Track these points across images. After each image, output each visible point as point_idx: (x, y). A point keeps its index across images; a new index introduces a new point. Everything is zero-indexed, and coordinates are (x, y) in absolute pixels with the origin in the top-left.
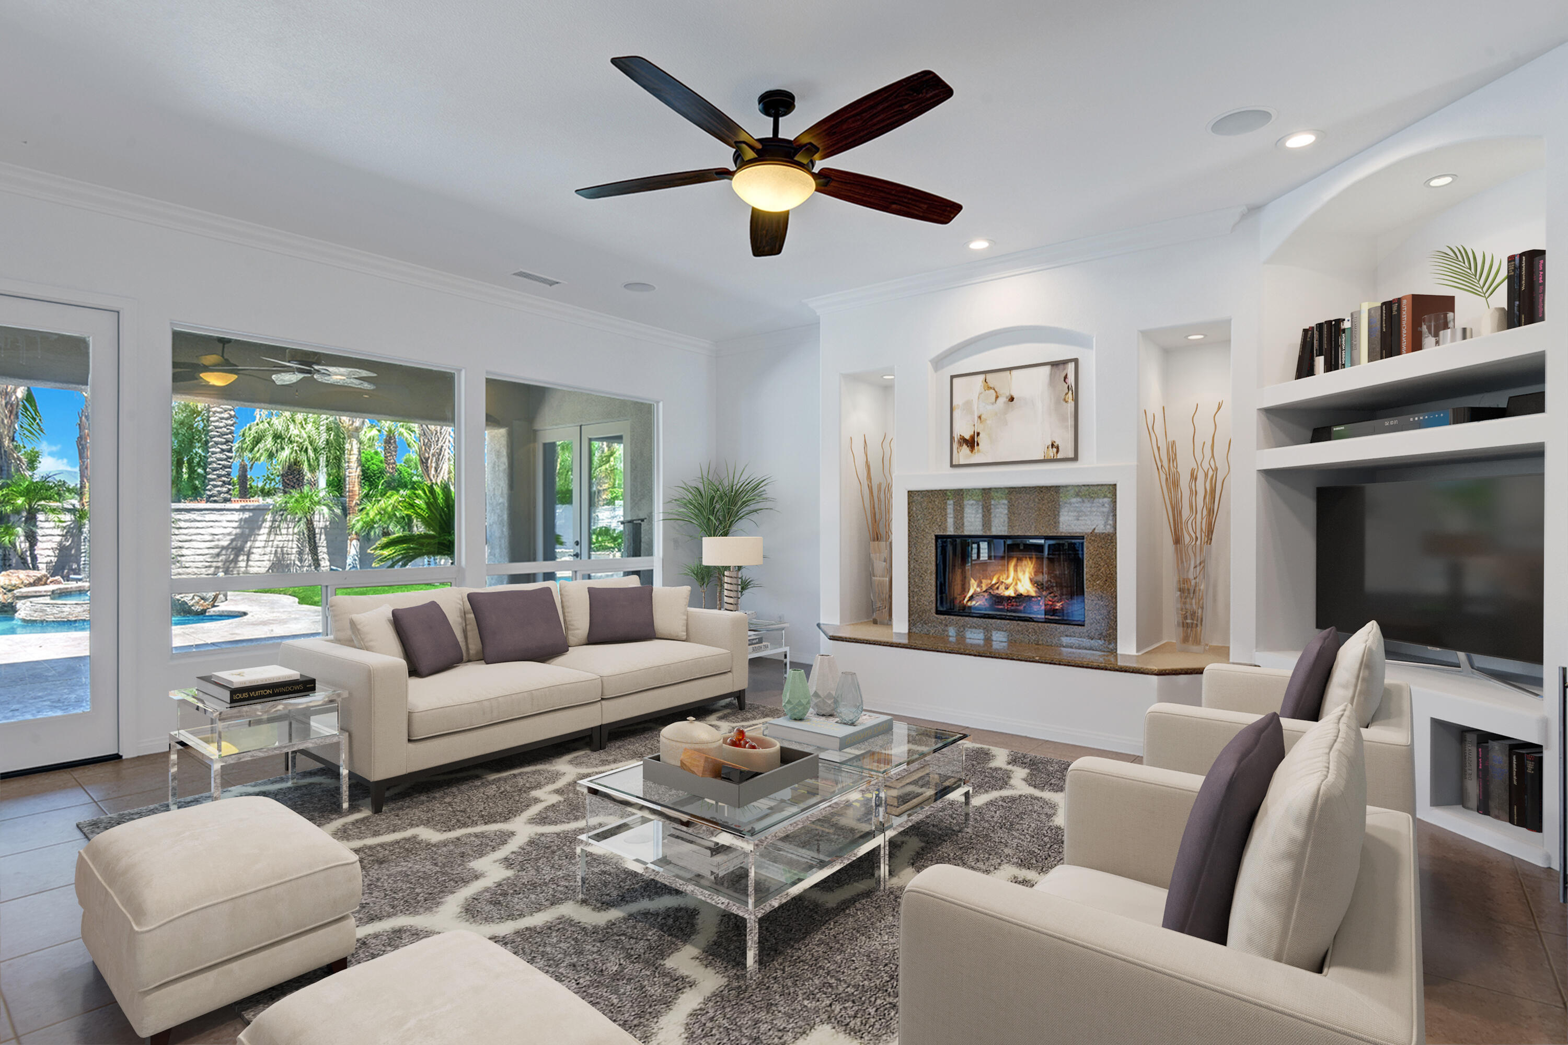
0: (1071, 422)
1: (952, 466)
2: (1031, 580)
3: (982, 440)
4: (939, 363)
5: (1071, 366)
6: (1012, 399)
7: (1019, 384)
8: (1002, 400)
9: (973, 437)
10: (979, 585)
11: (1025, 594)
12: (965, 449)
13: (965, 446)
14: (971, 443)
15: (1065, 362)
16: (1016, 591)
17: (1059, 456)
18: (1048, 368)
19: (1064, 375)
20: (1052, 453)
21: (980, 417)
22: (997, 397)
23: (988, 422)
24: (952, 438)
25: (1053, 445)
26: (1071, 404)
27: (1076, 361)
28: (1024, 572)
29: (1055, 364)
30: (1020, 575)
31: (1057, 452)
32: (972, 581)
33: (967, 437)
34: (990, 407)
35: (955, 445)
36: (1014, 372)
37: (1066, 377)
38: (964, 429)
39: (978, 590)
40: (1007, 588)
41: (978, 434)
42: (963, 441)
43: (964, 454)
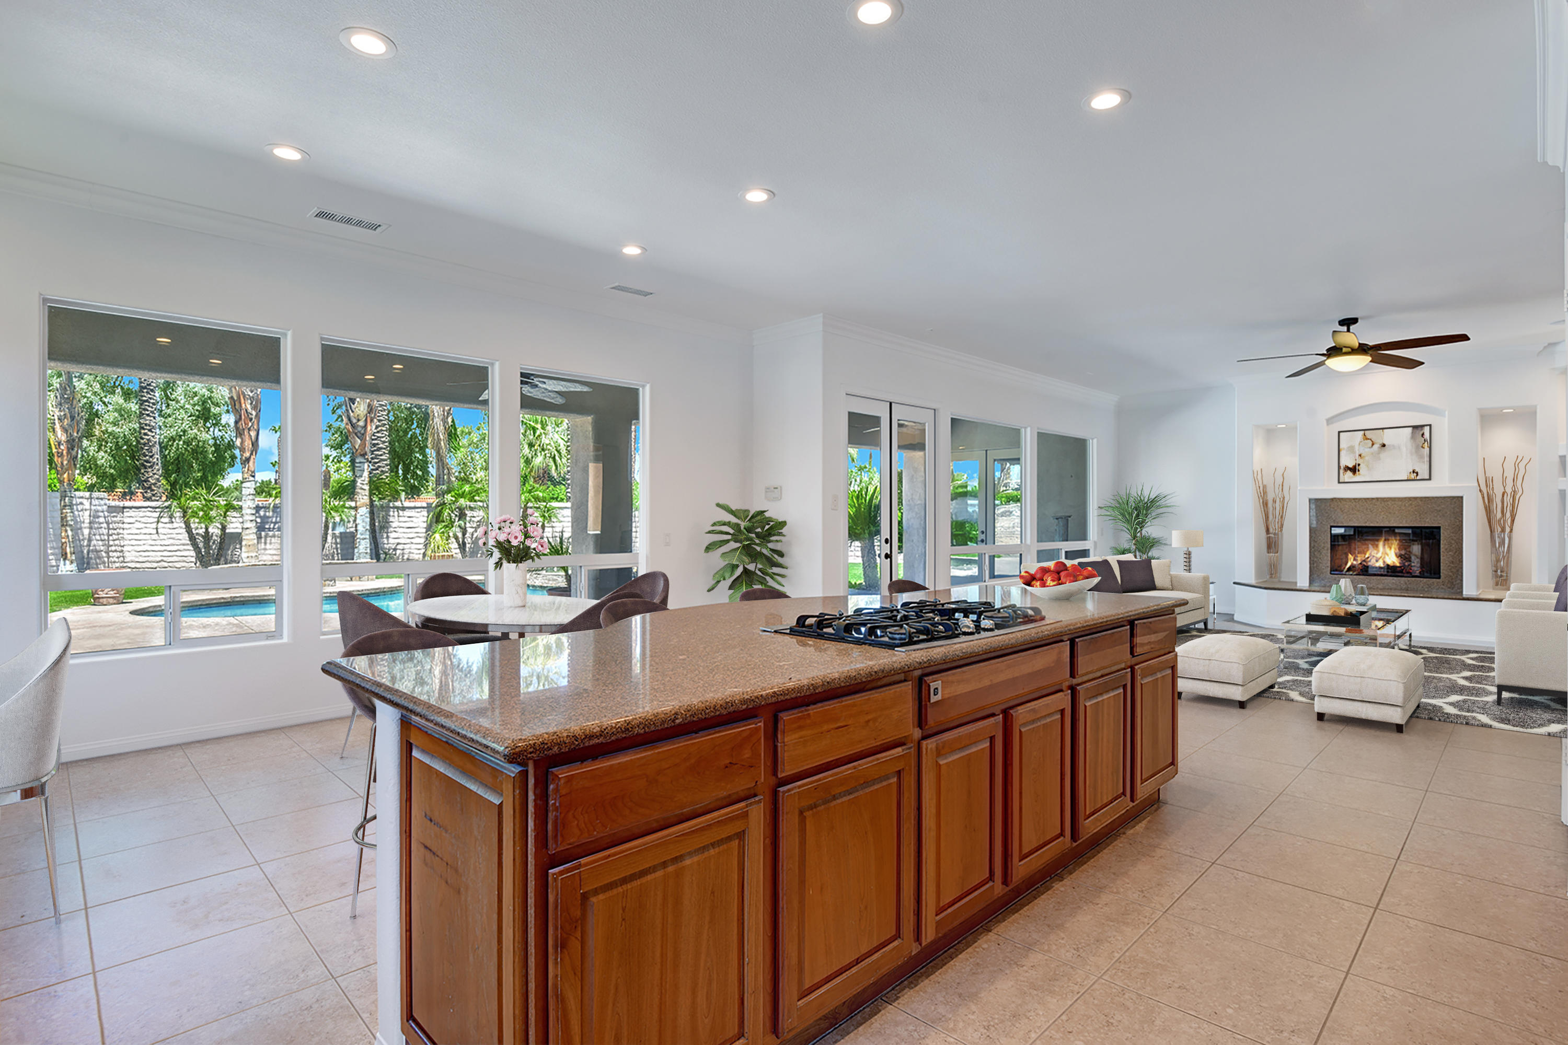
0: (1427, 459)
1: (1339, 483)
2: (1396, 554)
3: (1362, 468)
4: (1329, 421)
5: (1427, 429)
6: (1384, 445)
7: (1388, 437)
8: (1376, 447)
9: (1355, 467)
10: (1355, 560)
11: (1392, 565)
12: (1349, 473)
13: (1349, 471)
14: (1354, 470)
15: (1423, 426)
16: (1384, 562)
17: (1418, 478)
18: (1410, 429)
19: (1421, 433)
20: (1413, 476)
21: (1360, 455)
22: (1373, 444)
23: (1367, 458)
24: (1339, 467)
25: (1414, 472)
26: (1427, 450)
27: (1430, 426)
28: (1391, 548)
29: (1415, 427)
30: (1387, 552)
31: (1417, 475)
32: (1350, 556)
33: (1351, 466)
34: (1367, 450)
35: (1342, 471)
36: (1385, 430)
37: (1423, 435)
38: (1348, 461)
39: (1355, 562)
40: (1377, 561)
41: (1359, 465)
42: (1347, 468)
43: (1348, 476)
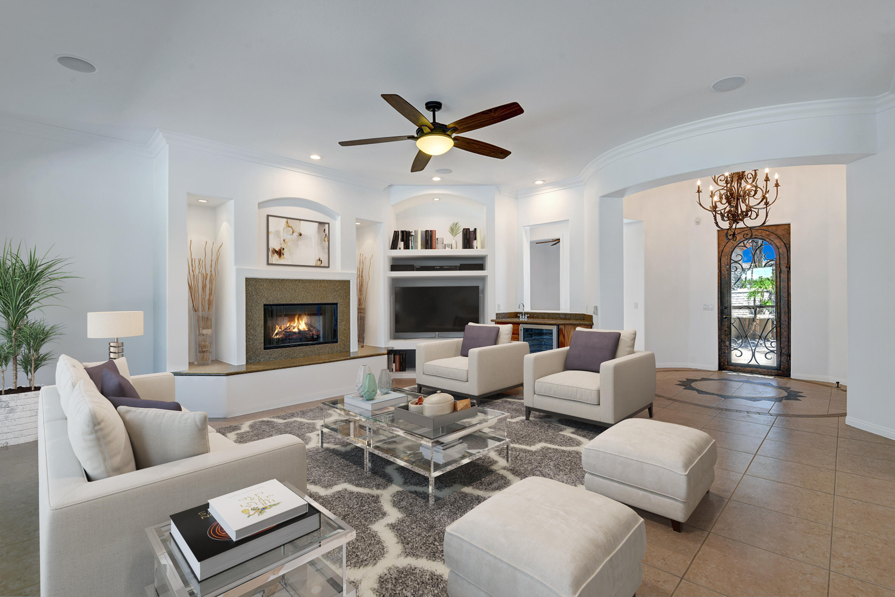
0: (327, 251)
1: (268, 264)
2: (305, 324)
3: (285, 252)
4: (262, 205)
5: (327, 226)
6: (301, 235)
7: (304, 228)
8: (296, 234)
9: (280, 250)
10: (280, 328)
11: (303, 330)
12: (276, 256)
13: (276, 254)
14: (279, 253)
15: (324, 223)
16: (298, 329)
17: (322, 265)
18: (317, 224)
19: (324, 229)
20: (319, 263)
21: (284, 240)
22: (293, 232)
23: (289, 244)
24: (268, 250)
25: (319, 260)
26: (327, 243)
27: (329, 224)
28: (302, 321)
29: (320, 223)
30: (300, 322)
31: (321, 263)
32: (277, 326)
33: (277, 250)
34: (289, 236)
35: (270, 253)
36: (301, 222)
37: (324, 230)
38: (275, 245)
39: (280, 330)
40: (294, 329)
41: (283, 249)
42: (275, 251)
43: (275, 259)
